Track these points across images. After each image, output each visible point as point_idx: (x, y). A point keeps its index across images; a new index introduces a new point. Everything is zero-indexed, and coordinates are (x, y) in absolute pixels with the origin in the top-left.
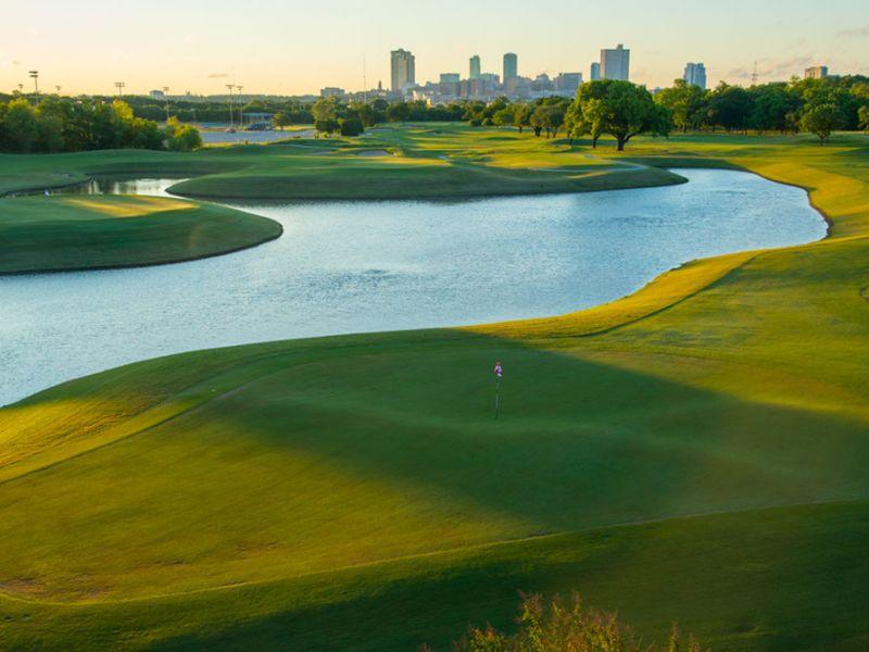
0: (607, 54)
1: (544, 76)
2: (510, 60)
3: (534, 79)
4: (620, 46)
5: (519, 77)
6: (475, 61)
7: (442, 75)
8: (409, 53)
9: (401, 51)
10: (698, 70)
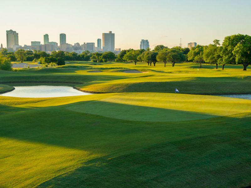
0: (105, 35)
1: (78, 44)
2: (63, 37)
3: (73, 45)
4: (111, 32)
5: (67, 44)
6: (46, 37)
7: (32, 42)
8: (15, 32)
9: (11, 31)
10: (145, 43)
